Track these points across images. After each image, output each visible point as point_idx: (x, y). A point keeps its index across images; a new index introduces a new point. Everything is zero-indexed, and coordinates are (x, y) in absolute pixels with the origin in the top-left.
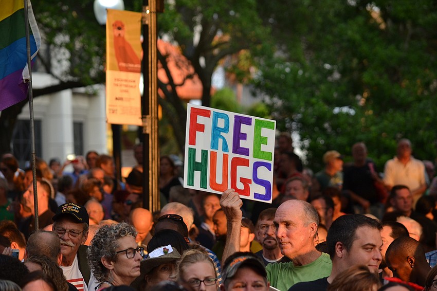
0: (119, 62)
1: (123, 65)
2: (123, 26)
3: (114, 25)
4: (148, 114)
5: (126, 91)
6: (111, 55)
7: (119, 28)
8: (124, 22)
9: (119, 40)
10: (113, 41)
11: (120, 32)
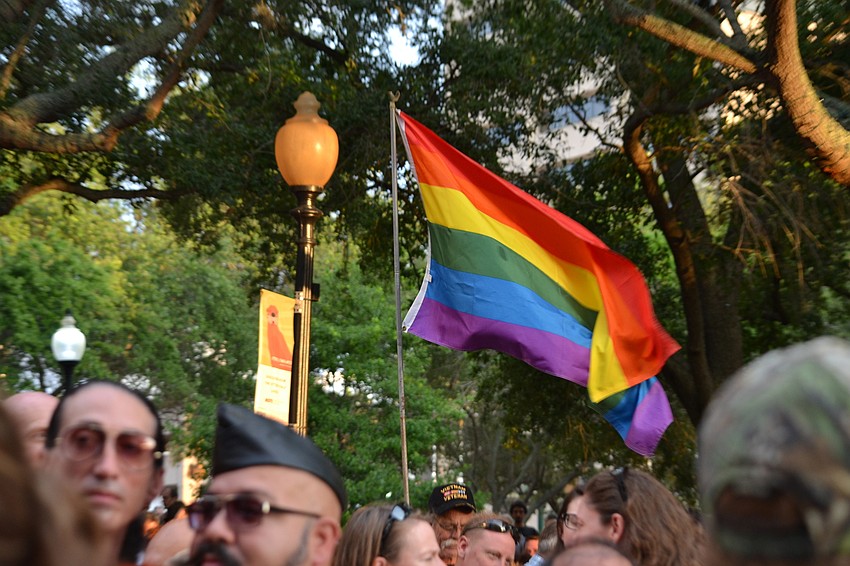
0: (272, 356)
1: (275, 359)
2: (277, 312)
3: (268, 310)
4: (296, 422)
5: (276, 392)
6: (264, 346)
7: (273, 315)
8: (278, 309)
9: (272, 327)
10: (266, 329)
11: (274, 319)
